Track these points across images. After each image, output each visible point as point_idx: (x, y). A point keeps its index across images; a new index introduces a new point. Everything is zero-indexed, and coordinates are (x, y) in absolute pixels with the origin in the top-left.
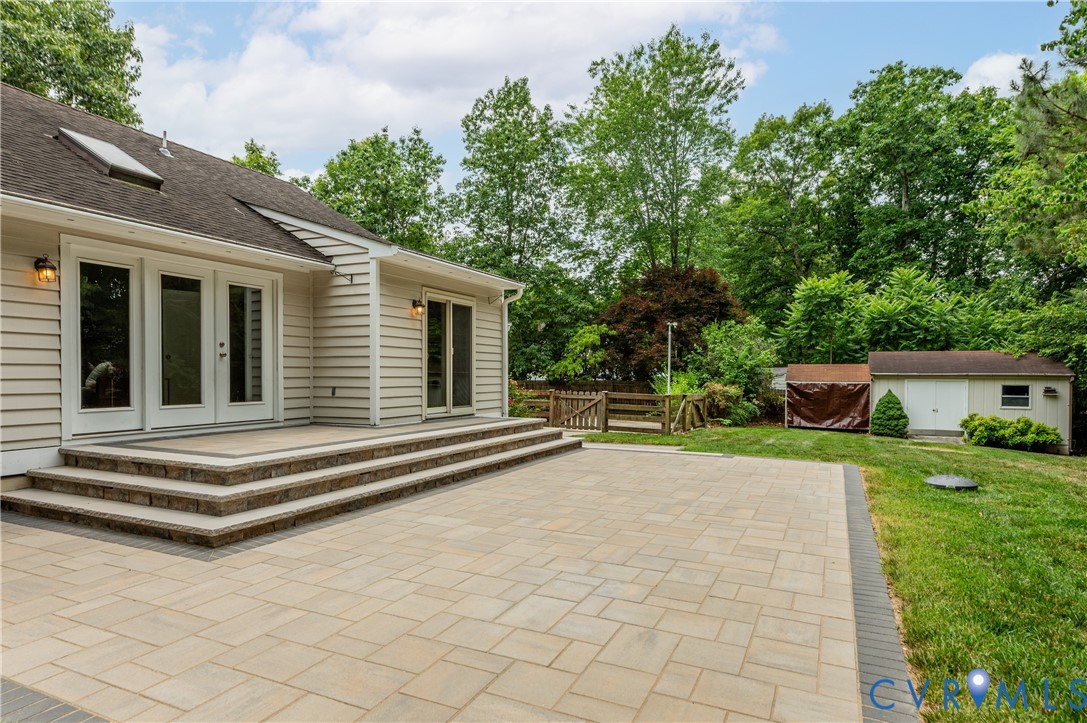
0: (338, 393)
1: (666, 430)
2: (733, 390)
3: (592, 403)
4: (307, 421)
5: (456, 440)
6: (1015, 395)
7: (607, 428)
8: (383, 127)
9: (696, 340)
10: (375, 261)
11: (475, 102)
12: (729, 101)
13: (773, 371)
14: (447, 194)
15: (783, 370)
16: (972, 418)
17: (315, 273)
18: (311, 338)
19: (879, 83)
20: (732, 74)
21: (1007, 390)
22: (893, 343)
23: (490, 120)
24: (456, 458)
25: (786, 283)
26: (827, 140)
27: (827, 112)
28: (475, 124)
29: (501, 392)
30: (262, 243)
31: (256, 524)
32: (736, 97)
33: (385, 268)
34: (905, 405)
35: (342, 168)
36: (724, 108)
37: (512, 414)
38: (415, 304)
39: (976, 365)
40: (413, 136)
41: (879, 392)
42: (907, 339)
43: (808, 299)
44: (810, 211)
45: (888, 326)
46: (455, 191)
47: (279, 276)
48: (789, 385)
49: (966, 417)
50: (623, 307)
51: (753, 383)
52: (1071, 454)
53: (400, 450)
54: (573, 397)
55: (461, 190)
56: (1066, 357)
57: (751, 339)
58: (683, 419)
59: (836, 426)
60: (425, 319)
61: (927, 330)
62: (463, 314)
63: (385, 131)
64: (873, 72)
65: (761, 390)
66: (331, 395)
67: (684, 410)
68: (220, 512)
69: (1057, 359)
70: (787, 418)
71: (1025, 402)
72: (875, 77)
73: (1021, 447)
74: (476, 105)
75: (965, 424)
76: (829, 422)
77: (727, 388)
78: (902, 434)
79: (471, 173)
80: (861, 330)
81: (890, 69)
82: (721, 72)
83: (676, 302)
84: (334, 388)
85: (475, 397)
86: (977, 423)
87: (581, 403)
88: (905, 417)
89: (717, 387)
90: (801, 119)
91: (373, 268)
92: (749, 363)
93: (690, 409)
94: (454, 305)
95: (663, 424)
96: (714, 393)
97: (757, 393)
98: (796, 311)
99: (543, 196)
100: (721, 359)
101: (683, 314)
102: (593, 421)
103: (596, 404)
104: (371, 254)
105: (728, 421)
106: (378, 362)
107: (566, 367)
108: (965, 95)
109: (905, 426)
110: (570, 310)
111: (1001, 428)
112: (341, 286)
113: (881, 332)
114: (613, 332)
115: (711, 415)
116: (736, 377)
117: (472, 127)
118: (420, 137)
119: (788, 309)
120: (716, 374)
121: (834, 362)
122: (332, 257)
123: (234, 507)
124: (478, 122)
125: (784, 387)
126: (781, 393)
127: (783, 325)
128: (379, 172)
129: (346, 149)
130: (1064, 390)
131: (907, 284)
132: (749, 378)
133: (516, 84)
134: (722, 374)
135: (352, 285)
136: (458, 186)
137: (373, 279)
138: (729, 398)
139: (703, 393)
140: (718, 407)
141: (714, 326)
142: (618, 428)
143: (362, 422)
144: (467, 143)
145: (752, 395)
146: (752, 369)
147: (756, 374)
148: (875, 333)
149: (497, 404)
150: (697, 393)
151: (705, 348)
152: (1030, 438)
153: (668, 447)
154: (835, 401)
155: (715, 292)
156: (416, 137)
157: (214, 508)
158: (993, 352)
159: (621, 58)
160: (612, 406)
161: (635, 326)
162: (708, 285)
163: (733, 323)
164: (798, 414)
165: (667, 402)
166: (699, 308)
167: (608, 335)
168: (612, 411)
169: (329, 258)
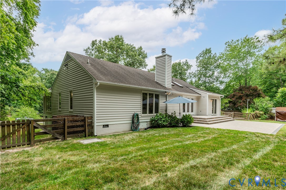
0: (201, 111)
2: (262, 113)
4: (197, 115)
9: (252, 102)
11: (199, 54)
13: (272, 108)
15: (275, 108)
17: (198, 96)
18: (197, 104)
25: (277, 86)
30: (194, 93)
33: (209, 95)
37: (221, 115)
38: (211, 100)
43: (282, 92)
47: (195, 97)
48: (276, 112)
50: (234, 95)
51: (266, 111)
57: (266, 102)
58: (250, 118)
60: (212, 102)
62: (216, 100)
65: (269, 113)
67: (250, 116)
68: (207, 122)
70: (275, 119)
77: (260, 112)
83: (247, 94)
85: (217, 112)
87: (228, 114)
89: (258, 112)
91: (207, 96)
92: (266, 107)
93: (251, 116)
95: (246, 118)
97: (268, 113)
98: (279, 95)
100: (259, 106)
101: (249, 96)
103: (231, 114)
104: (207, 94)
105: (260, 119)
106: (208, 108)
112: (202, 98)
114: (231, 100)
115: (256, 117)
116: (262, 110)
117: (198, 59)
119: (277, 94)
120: (257, 109)
124: (200, 57)
125: (275, 112)
126: (274, 113)
127: (275, 98)
132: (265, 110)
133: (208, 49)
134: (259, 109)
135: (204, 98)
137: (207, 97)
138: (260, 114)
139: (254, 113)
140: (258, 116)
141: (257, 99)
142: (236, 119)
143: (206, 115)
145: (266, 114)
146: (266, 108)
147: (267, 109)
149: (219, 113)
150: (253, 113)
151: (254, 103)
155: (257, 91)
156: (186, 61)
159: (233, 40)
160: (235, 115)
161: (237, 99)
162: (255, 90)
163: (262, 98)
164: (279, 118)
165: (247, 114)
166: (253, 95)
167: (230, 101)
168: (235, 116)
169: (200, 94)
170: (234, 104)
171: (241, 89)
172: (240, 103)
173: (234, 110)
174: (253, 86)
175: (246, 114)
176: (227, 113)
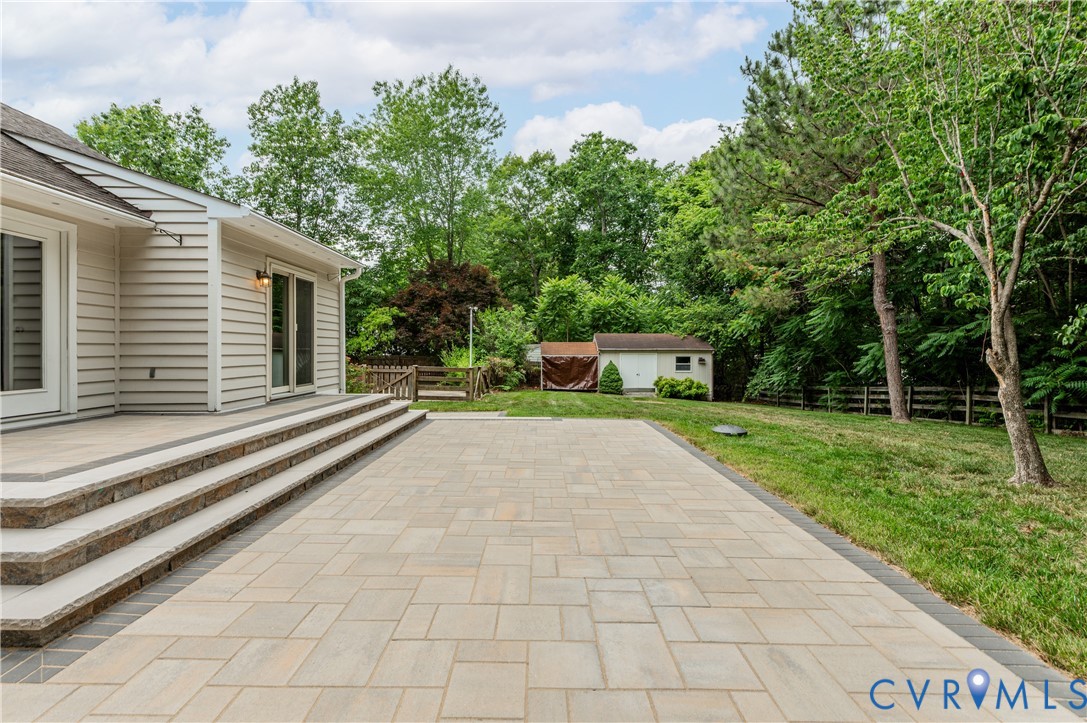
0: (159, 374)
1: (470, 397)
2: (507, 362)
3: (403, 376)
4: (112, 411)
5: (324, 422)
6: (683, 362)
7: (417, 398)
8: (156, 98)
10: (215, 222)
11: (263, 93)
12: (496, 136)
13: (531, 347)
14: (233, 175)
15: (540, 346)
16: (660, 379)
17: (123, 231)
18: (117, 308)
19: (589, 143)
20: (496, 115)
21: (679, 360)
22: (607, 327)
23: (278, 113)
24: (331, 444)
26: (556, 179)
27: (552, 159)
28: (262, 114)
29: (339, 369)
30: (48, 181)
31: (116, 585)
32: (501, 134)
33: (229, 231)
34: (620, 371)
35: (100, 132)
36: (490, 141)
38: (259, 275)
39: (661, 343)
40: (191, 113)
41: (604, 362)
42: (616, 324)
43: (552, 293)
44: (539, 230)
45: (603, 315)
46: (241, 174)
47: (73, 229)
48: (544, 358)
49: (656, 379)
50: (412, 293)
51: (519, 356)
52: (713, 401)
53: (272, 441)
54: (384, 371)
55: (249, 174)
56: (708, 338)
57: (516, 322)
58: (478, 387)
59: (576, 388)
60: (269, 292)
61: (628, 319)
62: (305, 288)
63: (156, 102)
64: (583, 136)
65: (524, 362)
66: (148, 377)
67: (479, 379)
68: (39, 576)
69: (704, 339)
70: (542, 383)
71: (688, 368)
72: (584, 139)
73: (689, 397)
74: (264, 96)
75: (656, 384)
76: (571, 385)
77: (502, 361)
78: (619, 391)
79: (258, 159)
80: (587, 319)
81: (594, 136)
82: (488, 112)
83: (457, 291)
84: (153, 370)
85: (316, 375)
86: (664, 382)
87: (392, 376)
88: (621, 380)
89: (496, 360)
90: (534, 161)
91: (213, 230)
92: (518, 341)
93: (482, 379)
94: (297, 279)
95: (468, 392)
96: (495, 365)
97: (522, 364)
98: (542, 302)
99: (333, 190)
100: (496, 338)
101: (463, 301)
102: (404, 392)
103: (407, 376)
104: (210, 213)
105: (507, 388)
106: (220, 339)
107: (360, 344)
108: (637, 161)
109: (621, 386)
110: (363, 294)
111: (678, 385)
112: (164, 247)
113: (599, 319)
114: (403, 314)
115: (494, 383)
116: (508, 352)
117: (259, 116)
118: (200, 116)
119: (536, 301)
120: (492, 350)
121: (570, 341)
122: (150, 211)
123: (64, 564)
124: (266, 113)
125: (541, 360)
126: (537, 364)
127: (533, 312)
128: (150, 143)
129: (107, 111)
130: (709, 359)
131: (614, 286)
132: (517, 352)
133: (305, 85)
134: (498, 350)
135: (181, 247)
136: (245, 170)
137: (213, 241)
138: (505, 369)
139: (488, 366)
140: (498, 376)
141: (488, 312)
142: (427, 398)
143: (197, 408)
144: (252, 131)
145: (519, 366)
146: (518, 345)
147: (521, 350)
148: (594, 319)
149: (335, 381)
150: (483, 366)
151: (482, 328)
152: (693, 391)
153: (488, 413)
154: (575, 370)
155: (486, 285)
156: (194, 115)
157: (24, 572)
158: (665, 335)
159: (401, 83)
160: (421, 379)
161: (423, 310)
162: (480, 278)
163: (503, 309)
164: (550, 380)
165: (471, 374)
166: (475, 296)
167: (399, 317)
168: (421, 382)
169: (146, 213)
170: (414, 330)
171: (435, 273)
172: (435, 326)
173: (413, 354)
174: (473, 263)
175: (468, 373)
176: (387, 369)
